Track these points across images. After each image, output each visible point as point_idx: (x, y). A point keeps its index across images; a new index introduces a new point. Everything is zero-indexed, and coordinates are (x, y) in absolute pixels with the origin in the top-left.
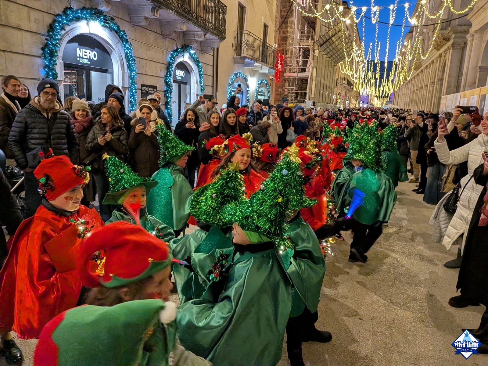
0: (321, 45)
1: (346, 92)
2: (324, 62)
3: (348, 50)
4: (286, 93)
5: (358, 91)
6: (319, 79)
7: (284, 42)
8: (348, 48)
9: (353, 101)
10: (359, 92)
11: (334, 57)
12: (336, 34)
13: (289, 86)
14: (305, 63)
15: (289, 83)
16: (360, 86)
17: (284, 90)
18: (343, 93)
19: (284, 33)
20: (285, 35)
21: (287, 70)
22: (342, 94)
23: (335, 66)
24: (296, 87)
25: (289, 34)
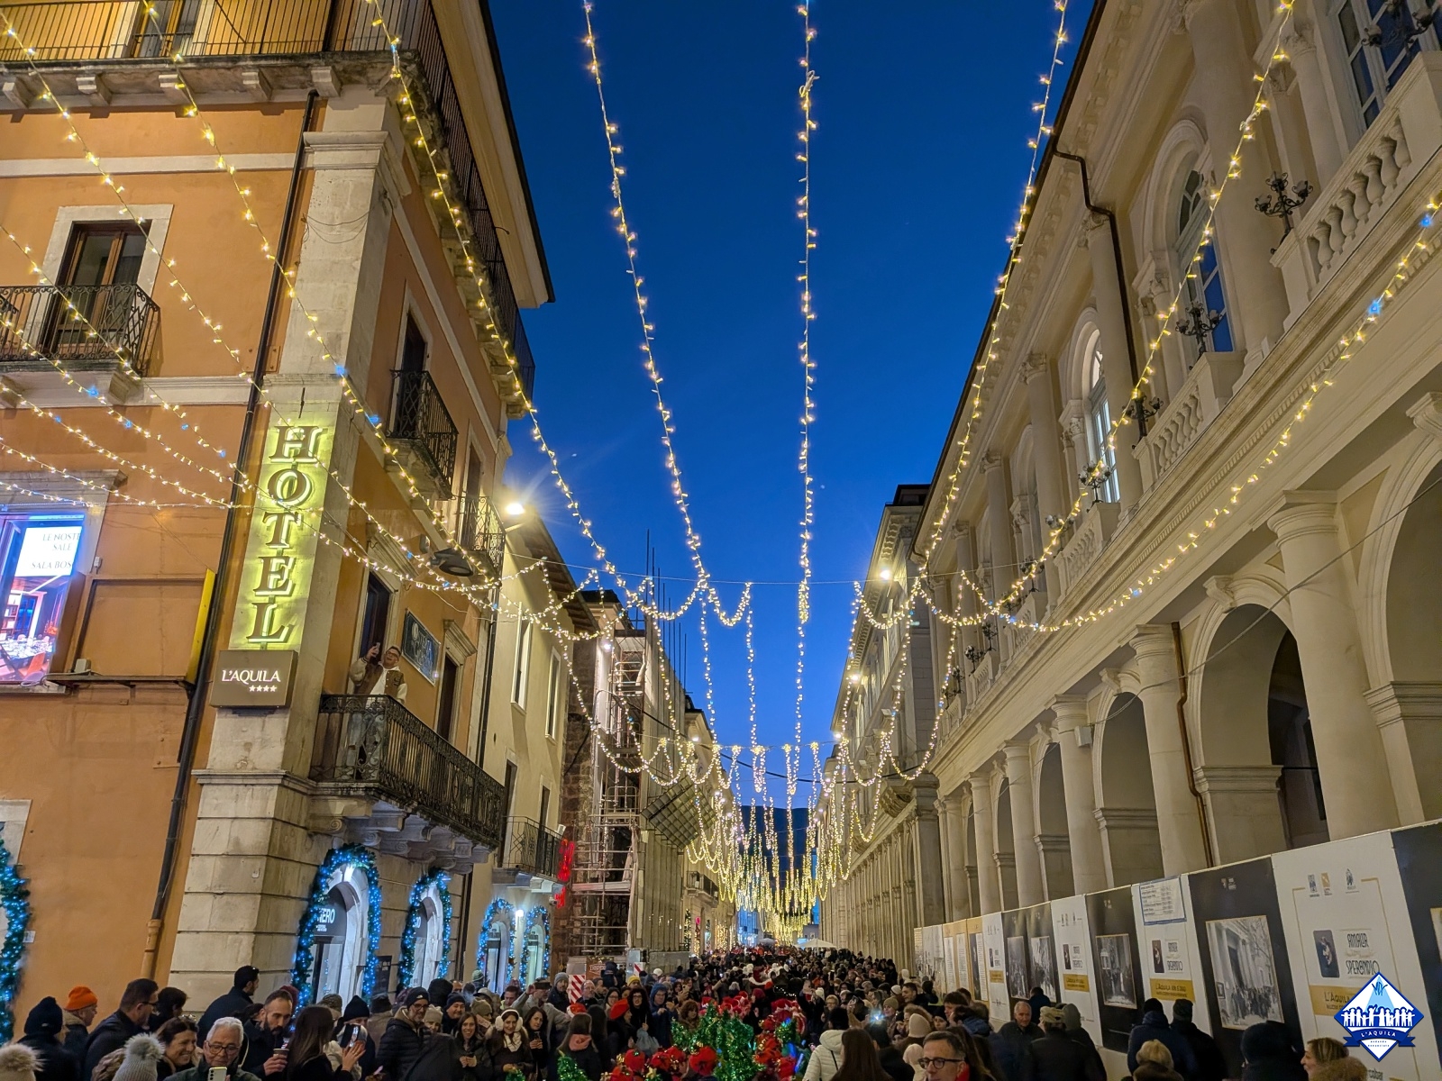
0: (652, 817)
1: (703, 909)
2: (658, 848)
3: (706, 818)
4: (577, 931)
5: (731, 901)
6: (649, 893)
7: (572, 813)
8: (706, 814)
9: (720, 930)
10: (734, 903)
11: (677, 835)
12: (682, 793)
13: (584, 913)
14: (619, 860)
15: (584, 904)
16: (734, 890)
17: (573, 924)
18: (696, 914)
19: (571, 791)
20: (573, 797)
21: (580, 877)
22: (693, 917)
23: (678, 853)
24: (600, 915)
25: (582, 795)
